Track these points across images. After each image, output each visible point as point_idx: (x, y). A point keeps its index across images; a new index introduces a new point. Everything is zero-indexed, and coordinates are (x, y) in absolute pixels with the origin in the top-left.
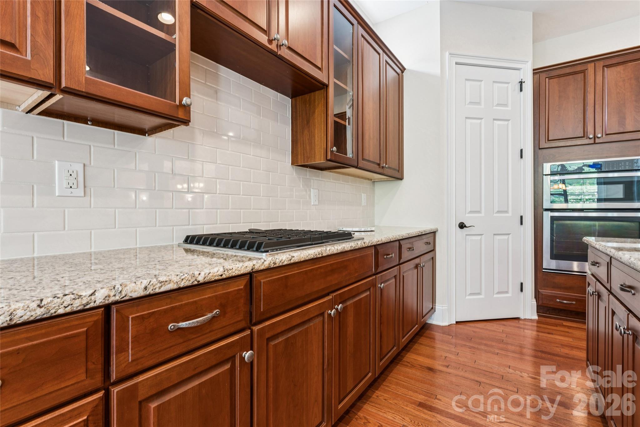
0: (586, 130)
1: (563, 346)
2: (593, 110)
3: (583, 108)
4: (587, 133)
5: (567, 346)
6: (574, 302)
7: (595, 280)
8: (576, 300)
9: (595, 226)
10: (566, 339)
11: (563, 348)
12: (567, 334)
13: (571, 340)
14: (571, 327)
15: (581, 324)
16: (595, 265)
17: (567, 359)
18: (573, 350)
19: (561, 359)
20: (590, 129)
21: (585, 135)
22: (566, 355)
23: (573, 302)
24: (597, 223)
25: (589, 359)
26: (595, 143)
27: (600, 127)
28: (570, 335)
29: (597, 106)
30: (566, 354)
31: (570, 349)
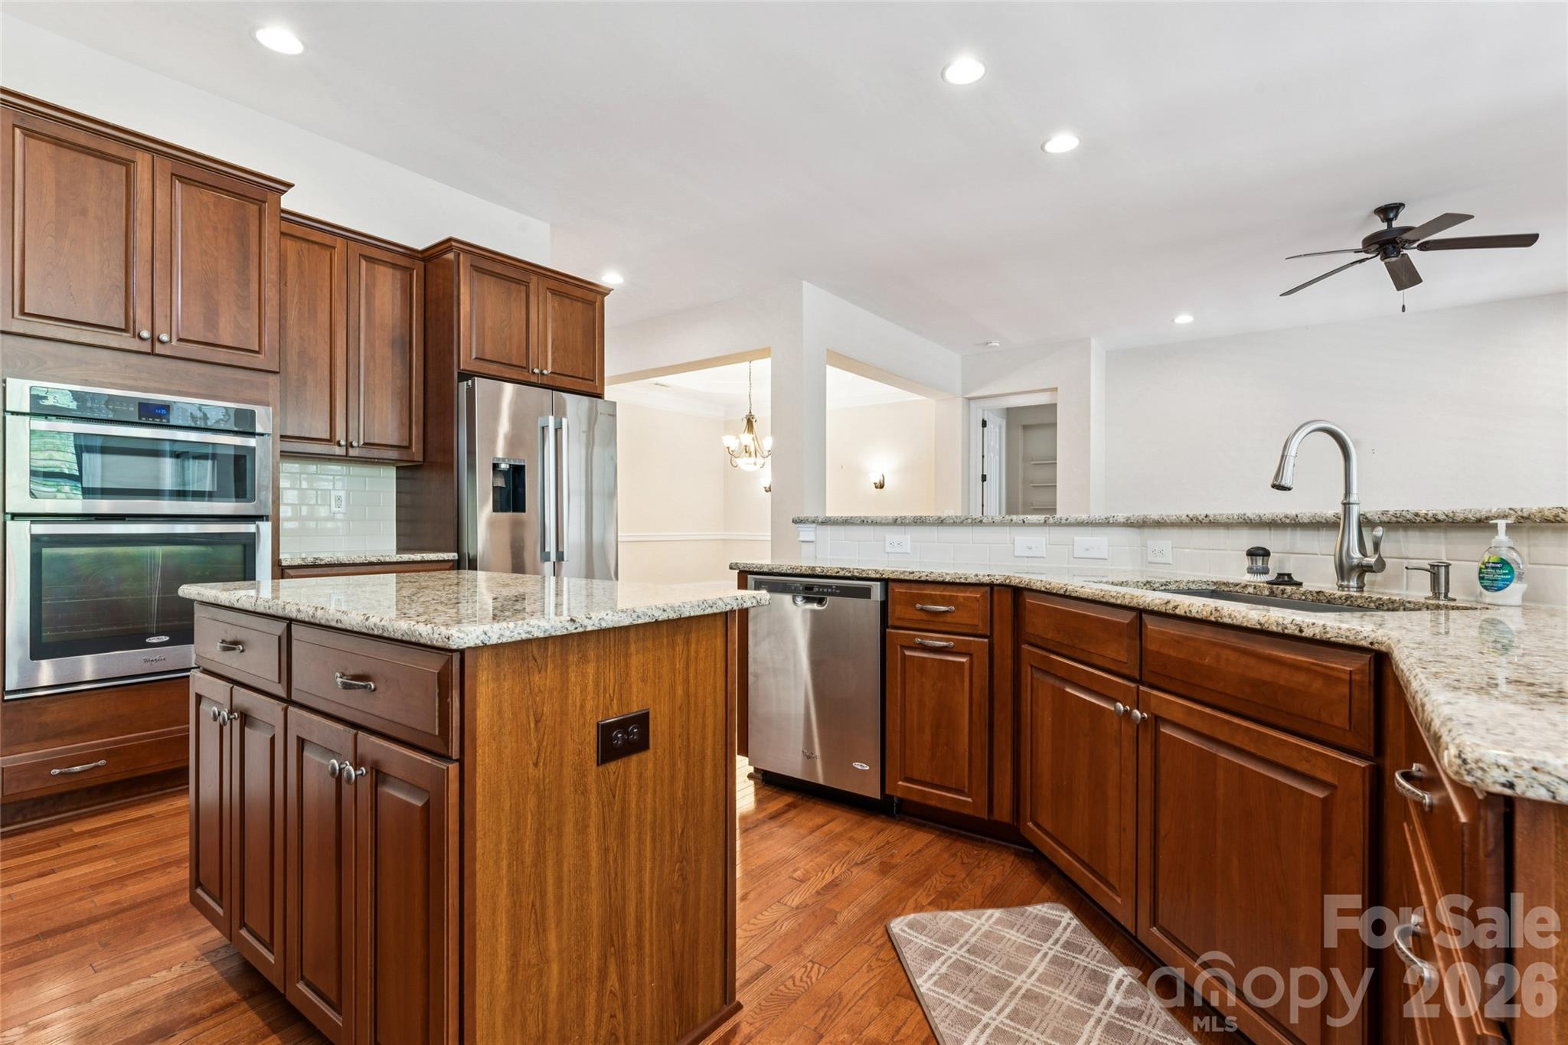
0: (132, 315)
1: (97, 887)
2: (150, 271)
3: (123, 256)
4: (134, 322)
5: (106, 884)
6: (102, 762)
7: (225, 686)
8: (108, 754)
9: (153, 556)
10: (99, 865)
11: (98, 894)
12: (94, 853)
13: (110, 863)
14: (96, 829)
15: (121, 812)
16: (234, 649)
17: (119, 916)
18: (127, 885)
19: (103, 925)
20: (141, 314)
21: (128, 327)
22: (112, 908)
23: (99, 763)
24: (159, 550)
25: (201, 880)
26: (153, 354)
27: (166, 317)
28: (103, 851)
29: (157, 265)
30: (114, 903)
31: (116, 887)
